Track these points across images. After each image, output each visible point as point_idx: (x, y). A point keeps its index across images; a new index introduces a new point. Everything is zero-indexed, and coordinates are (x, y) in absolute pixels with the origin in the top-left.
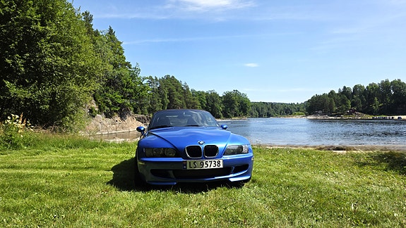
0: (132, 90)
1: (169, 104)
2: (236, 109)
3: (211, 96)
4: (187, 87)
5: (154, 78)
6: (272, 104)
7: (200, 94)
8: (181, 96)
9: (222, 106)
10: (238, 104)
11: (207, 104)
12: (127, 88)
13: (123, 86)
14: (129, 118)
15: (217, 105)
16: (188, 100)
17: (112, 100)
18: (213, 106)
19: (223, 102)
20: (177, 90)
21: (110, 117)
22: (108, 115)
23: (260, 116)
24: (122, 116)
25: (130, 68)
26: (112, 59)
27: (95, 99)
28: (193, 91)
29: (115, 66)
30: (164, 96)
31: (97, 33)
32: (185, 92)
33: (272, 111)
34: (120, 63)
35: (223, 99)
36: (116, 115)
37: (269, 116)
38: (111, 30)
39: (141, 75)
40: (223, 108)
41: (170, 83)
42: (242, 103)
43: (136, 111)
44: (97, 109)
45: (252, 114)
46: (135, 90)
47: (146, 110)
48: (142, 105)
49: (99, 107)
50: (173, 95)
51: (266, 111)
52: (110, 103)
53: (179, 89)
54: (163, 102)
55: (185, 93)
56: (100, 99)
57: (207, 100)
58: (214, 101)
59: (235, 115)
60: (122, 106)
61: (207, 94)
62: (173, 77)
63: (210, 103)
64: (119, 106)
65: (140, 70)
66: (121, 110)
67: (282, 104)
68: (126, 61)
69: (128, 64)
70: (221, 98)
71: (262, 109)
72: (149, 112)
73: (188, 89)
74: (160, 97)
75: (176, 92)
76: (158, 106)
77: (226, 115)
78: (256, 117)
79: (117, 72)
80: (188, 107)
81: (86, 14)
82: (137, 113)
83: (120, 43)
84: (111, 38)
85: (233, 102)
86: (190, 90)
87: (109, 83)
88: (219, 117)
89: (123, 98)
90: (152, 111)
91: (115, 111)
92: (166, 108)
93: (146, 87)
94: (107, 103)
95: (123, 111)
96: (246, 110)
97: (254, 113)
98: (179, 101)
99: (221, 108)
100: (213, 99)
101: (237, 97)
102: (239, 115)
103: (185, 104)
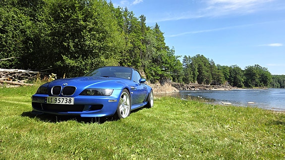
0: (168, 66)
1: (198, 75)
2: (257, 80)
3: (234, 70)
4: (213, 63)
5: (188, 57)
7: (224, 68)
8: (208, 69)
9: (244, 77)
10: (258, 76)
11: (231, 76)
12: (165, 64)
13: (163, 62)
14: (166, 84)
15: (239, 77)
16: (214, 72)
17: (155, 72)
18: (235, 78)
19: (245, 75)
20: (205, 65)
21: (154, 83)
22: (152, 82)
23: (282, 87)
24: (162, 83)
25: (168, 50)
26: (156, 45)
27: (144, 71)
28: (218, 66)
29: (158, 49)
30: (195, 70)
31: (148, 29)
32: (211, 66)
34: (161, 47)
35: (245, 72)
36: (158, 82)
38: (157, 25)
39: (175, 55)
40: (244, 79)
41: (200, 59)
42: (263, 75)
43: (174, 80)
44: (145, 78)
45: (273, 85)
46: (170, 65)
47: (181, 80)
48: (179, 76)
49: (147, 77)
50: (202, 69)
52: (154, 74)
53: (207, 64)
54: (194, 74)
55: (211, 67)
56: (147, 71)
57: (230, 73)
58: (236, 74)
59: (256, 86)
60: (161, 76)
61: (230, 68)
62: (202, 55)
63: (233, 75)
65: (174, 51)
66: (161, 78)
68: (166, 45)
69: (167, 48)
70: (243, 71)
72: (183, 81)
73: (214, 64)
74: (192, 70)
75: (204, 67)
76: (190, 77)
77: (247, 85)
78: (278, 87)
79: (159, 53)
80: (214, 78)
81: (142, 17)
82: (175, 81)
83: (163, 34)
84: (156, 31)
85: (254, 74)
86: (216, 65)
87: (155, 61)
88: (240, 87)
89: (162, 71)
90: (186, 80)
91: (157, 79)
92: (196, 78)
93: (178, 63)
94: (152, 74)
95: (162, 80)
96: (267, 82)
97: (275, 84)
98: (206, 74)
99: (242, 79)
100: (236, 72)
101: (257, 70)
102: (260, 86)
103: (211, 75)
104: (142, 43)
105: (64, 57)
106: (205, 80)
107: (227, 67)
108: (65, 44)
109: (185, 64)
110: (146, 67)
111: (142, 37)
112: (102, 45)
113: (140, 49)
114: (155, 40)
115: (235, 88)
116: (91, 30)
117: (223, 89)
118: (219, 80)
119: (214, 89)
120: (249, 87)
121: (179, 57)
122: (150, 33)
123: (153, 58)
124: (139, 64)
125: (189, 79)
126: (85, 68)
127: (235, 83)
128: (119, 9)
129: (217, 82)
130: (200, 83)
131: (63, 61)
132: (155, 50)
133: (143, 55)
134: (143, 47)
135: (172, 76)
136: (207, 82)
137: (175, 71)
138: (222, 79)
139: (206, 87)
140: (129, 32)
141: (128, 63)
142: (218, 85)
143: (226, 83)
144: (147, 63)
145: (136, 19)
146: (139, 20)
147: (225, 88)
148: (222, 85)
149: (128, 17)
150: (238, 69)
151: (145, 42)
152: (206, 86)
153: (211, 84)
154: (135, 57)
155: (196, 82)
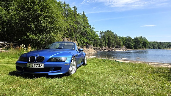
0: (91, 37)
1: (108, 42)
2: (141, 45)
3: (128, 39)
4: (116, 35)
5: (102, 32)
6: (161, 42)
7: (123, 38)
9: (134, 43)
10: (141, 43)
11: (126, 43)
13: (88, 35)
14: (90, 48)
15: (131, 43)
16: (117, 41)
17: (83, 41)
18: (129, 44)
19: (134, 42)
20: (112, 37)
22: (82, 47)
23: (154, 48)
24: (87, 47)
25: (91, 28)
26: (83, 25)
27: (77, 41)
29: (85, 27)
30: (106, 39)
31: (78, 15)
32: (115, 37)
33: (161, 46)
34: (86, 26)
35: (134, 40)
36: (85, 47)
37: (159, 48)
38: (84, 13)
40: (134, 44)
41: (109, 33)
42: (144, 42)
43: (94, 46)
45: (149, 47)
47: (98, 45)
48: (97, 43)
49: (78, 44)
50: (110, 38)
51: (157, 46)
52: (82, 42)
53: (113, 36)
54: (105, 42)
55: (115, 38)
56: (78, 40)
57: (126, 41)
58: (129, 41)
59: (140, 48)
60: (87, 43)
61: (126, 38)
62: (110, 31)
63: (128, 42)
64: (86, 43)
65: (94, 28)
66: (87, 45)
67: (166, 43)
69: (90, 26)
71: (155, 45)
72: (99, 46)
73: (117, 36)
74: (104, 40)
75: (111, 37)
76: (103, 43)
77: (135, 48)
78: (152, 48)
79: (85, 30)
80: (117, 44)
81: (74, 7)
83: (87, 18)
84: (83, 16)
85: (139, 41)
86: (118, 36)
87: (83, 34)
88: (132, 48)
89: (87, 40)
90: (101, 46)
91: (84, 45)
92: (107, 44)
93: (96, 36)
94: (81, 42)
96: (146, 46)
97: (150, 47)
98: (112, 41)
99: (133, 44)
100: (129, 40)
101: (141, 39)
102: (142, 48)
103: (115, 42)
104: (75, 24)
105: (28, 34)
106: (112, 45)
107: (124, 37)
108: (29, 25)
109: (100, 36)
110: (78, 38)
111: (74, 20)
112: (52, 26)
113: (73, 27)
114: (83, 21)
115: (129, 50)
116: (45, 17)
117: (122, 50)
118: (120, 45)
119: (117, 50)
120: (137, 49)
121: (97, 32)
122: (79, 17)
123: (82, 33)
124: (73, 36)
125: (103, 45)
126: (42, 40)
127: (129, 47)
128: (60, 2)
129: (118, 46)
130: (109, 47)
131: (27, 36)
132: (83, 27)
133: (76, 31)
134: (75, 26)
135: (93, 43)
136: (113, 46)
137: (95, 40)
138: (122, 44)
139: (113, 49)
140: (67, 16)
141: (67, 36)
142: (119, 48)
143: (124, 46)
144: (78, 35)
145: (71, 9)
146: (73, 9)
147: (123, 50)
148: (121, 48)
149: (66, 7)
150: (130, 38)
151: (76, 23)
152: (112, 48)
153: (115, 48)
154: (71, 32)
155: (107, 47)
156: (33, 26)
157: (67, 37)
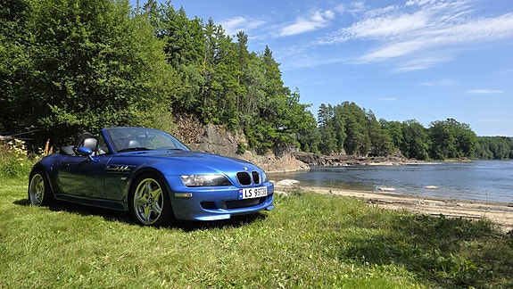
0: (289, 122)
1: (347, 139)
2: (451, 146)
3: (410, 128)
4: (373, 116)
5: (327, 106)
7: (393, 125)
8: (364, 128)
9: (430, 142)
10: (454, 140)
11: (405, 140)
12: (283, 119)
13: (278, 117)
14: (286, 157)
15: (418, 140)
16: (374, 133)
17: (265, 134)
18: (412, 143)
19: (431, 137)
20: (358, 121)
21: (262, 154)
22: (260, 152)
23: (496, 157)
24: (277, 153)
25: (288, 94)
26: (264, 86)
27: (245, 133)
28: (382, 121)
29: (270, 93)
30: (340, 129)
31: (251, 57)
32: (369, 122)
34: (275, 89)
35: (430, 133)
36: (270, 151)
37: (512, 157)
38: (267, 51)
40: (429, 145)
41: (350, 110)
42: (461, 137)
43: (303, 148)
44: (246, 145)
45: (481, 155)
47: (316, 147)
48: (311, 141)
49: (250, 143)
50: (352, 127)
51: (506, 150)
52: (262, 137)
53: (362, 119)
54: (338, 137)
55: (369, 124)
56: (250, 133)
57: (404, 133)
58: (415, 135)
59: (450, 156)
60: (277, 141)
61: (404, 124)
62: (353, 103)
63: (409, 138)
64: (273, 141)
65: (299, 96)
66: (276, 145)
68: (284, 86)
69: (286, 91)
70: (428, 130)
71: (500, 147)
72: (320, 149)
73: (374, 119)
74: (335, 130)
75: (356, 124)
76: (332, 141)
77: (434, 155)
78: (489, 158)
79: (271, 100)
80: (374, 144)
81: (240, 35)
82: (304, 151)
83: (278, 65)
84: (266, 60)
85: (447, 136)
86: (378, 121)
87: (263, 113)
88: (422, 158)
89: (278, 131)
90: (324, 149)
91: (269, 147)
92: (343, 144)
93: (307, 117)
94: (259, 137)
95: (278, 147)
96: (468, 149)
97: (484, 153)
98: (360, 136)
99: (426, 145)
100: (413, 132)
101: (452, 129)
102: (457, 156)
103: (369, 139)
104: (241, 83)
105: (55, 108)
106: (358, 147)
107: (398, 123)
109: (322, 119)
110: (248, 126)
111: (240, 72)
112: (134, 85)
113: (236, 93)
114: (262, 76)
115: (413, 162)
117: (390, 164)
118: (383, 147)
119: (374, 164)
120: (438, 158)
121: (308, 106)
122: (253, 63)
123: (261, 110)
124: (234, 120)
125: (331, 146)
127: (412, 151)
128: (196, 21)
129: (379, 151)
130: (349, 152)
132: (263, 94)
133: (242, 103)
134: (241, 89)
135: (299, 141)
136: (363, 151)
137: (302, 132)
138: (390, 144)
139: (360, 160)
140: (216, 62)
141: (215, 119)
142: (381, 155)
143: (398, 152)
144: (248, 117)
145: (229, 40)
146: (235, 40)
147: (394, 162)
148: (389, 156)
149: (214, 36)
150: (419, 126)
151: (246, 80)
152: (360, 157)
153: (370, 155)
154: (228, 107)
155: (343, 152)
156: (70, 85)
157: (215, 123)
